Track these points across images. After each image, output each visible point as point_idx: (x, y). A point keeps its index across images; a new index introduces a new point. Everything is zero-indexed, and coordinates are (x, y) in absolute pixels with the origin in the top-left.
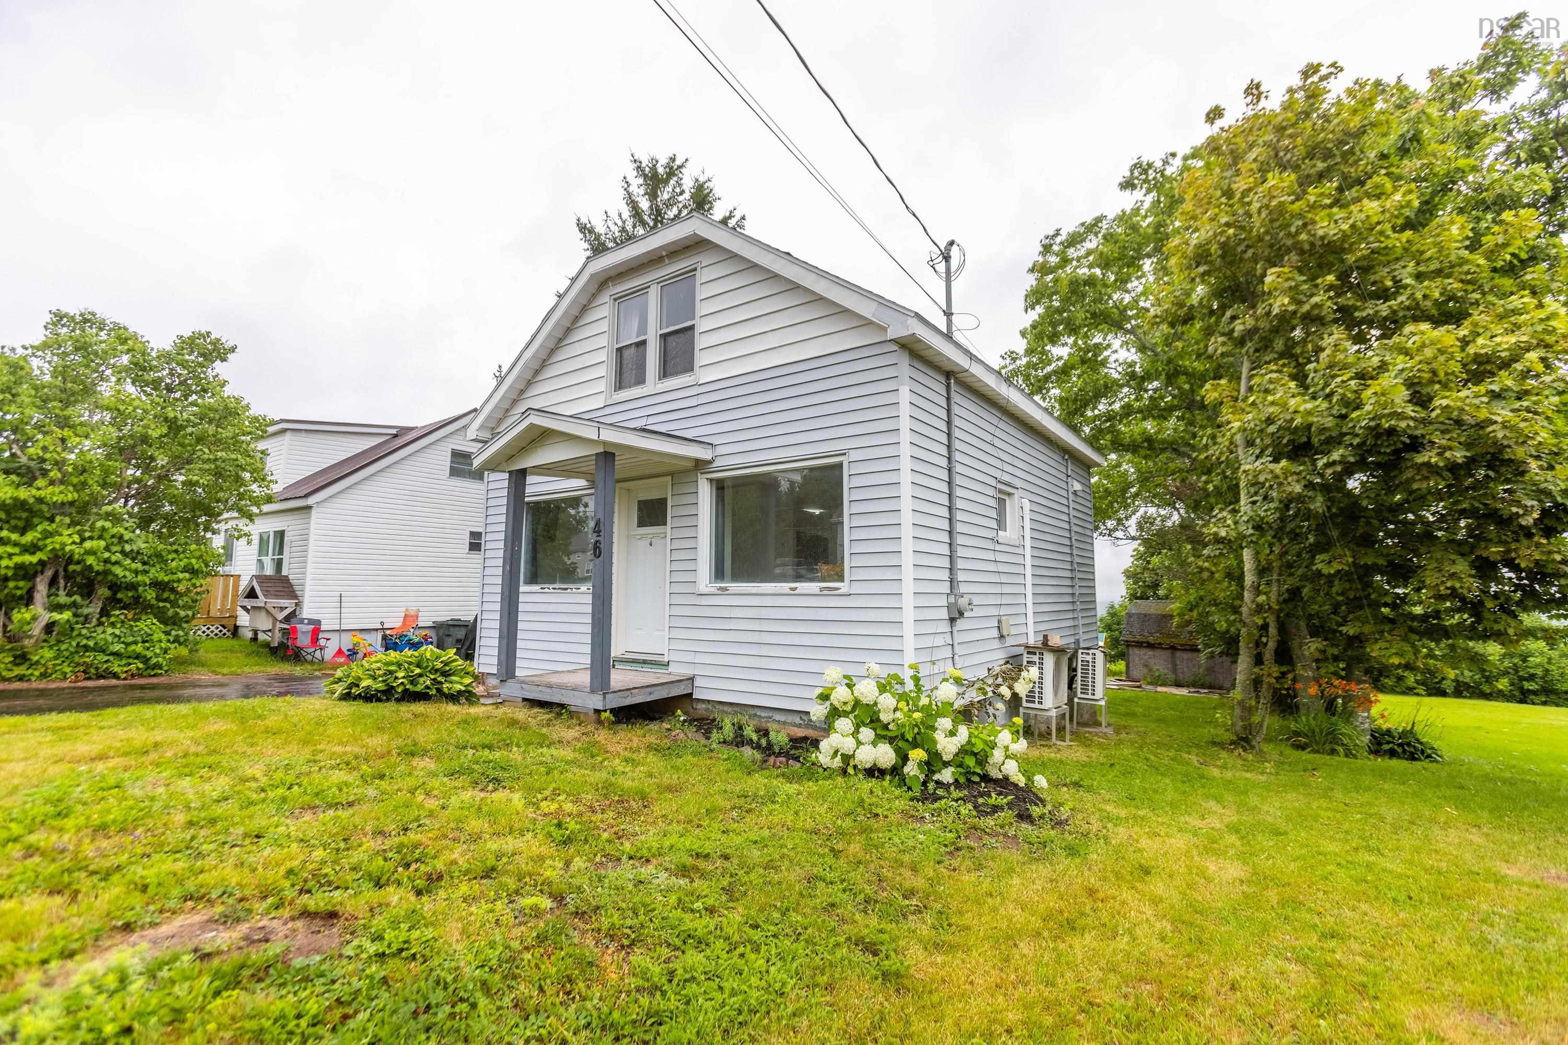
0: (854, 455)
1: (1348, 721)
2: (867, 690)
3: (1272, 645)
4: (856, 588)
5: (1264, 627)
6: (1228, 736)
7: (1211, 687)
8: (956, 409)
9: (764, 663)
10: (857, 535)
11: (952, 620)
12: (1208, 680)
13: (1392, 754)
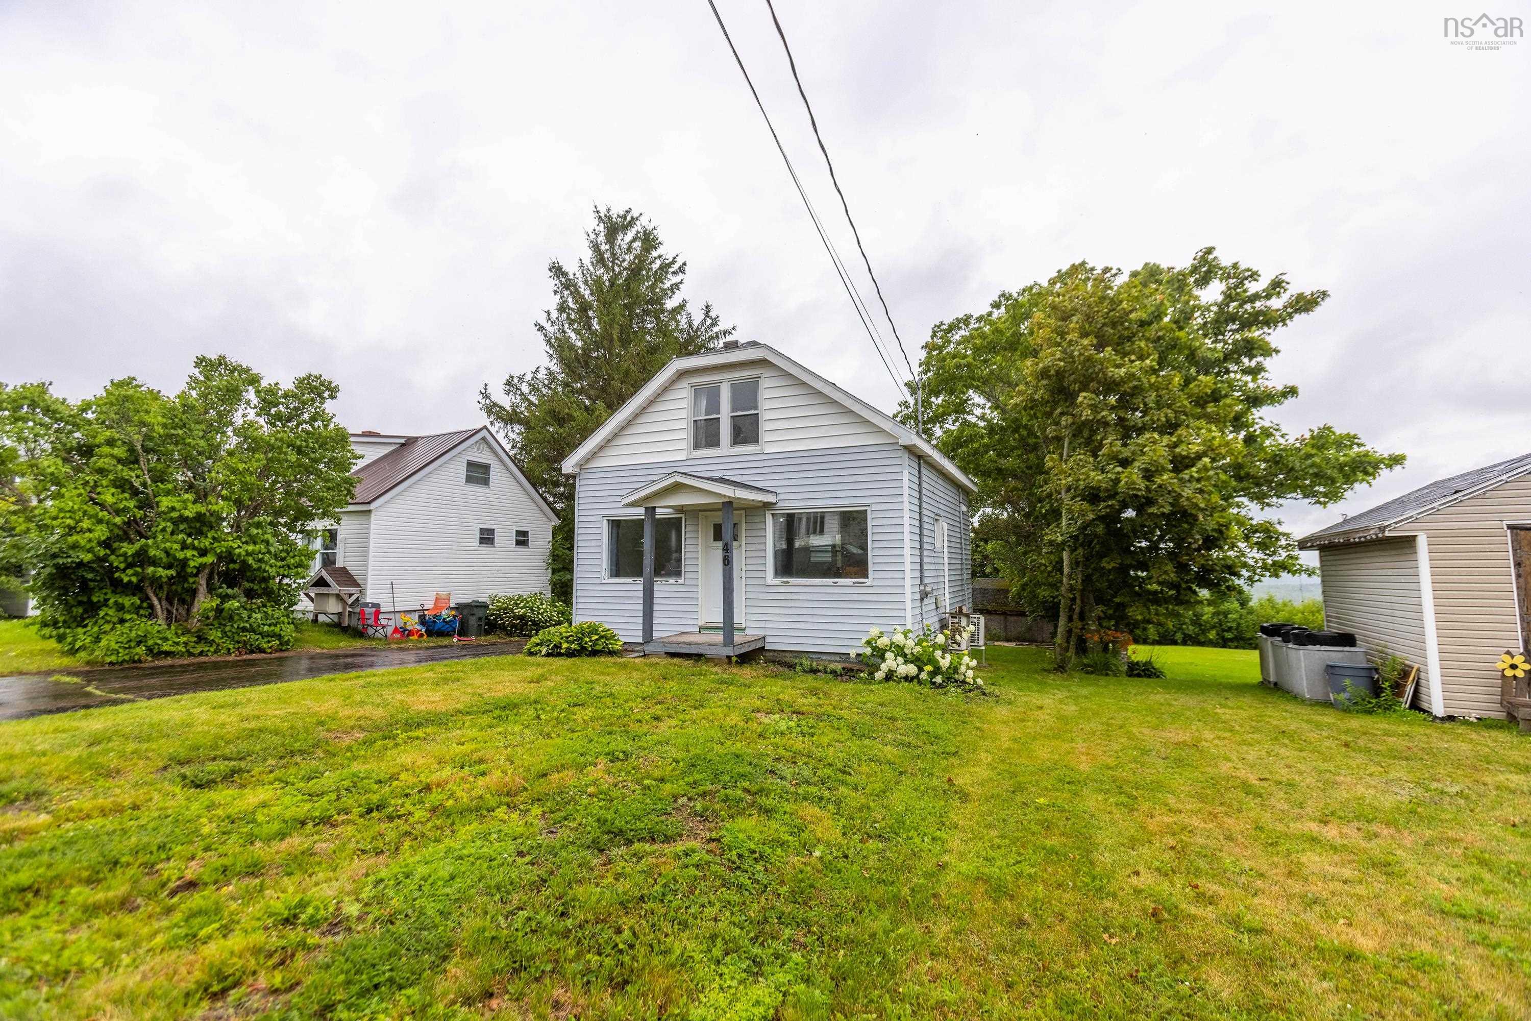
0: (874, 507)
1: (1115, 656)
2: (899, 639)
3: (1077, 610)
4: (876, 583)
5: (1074, 600)
6: (1051, 667)
7: (1031, 641)
8: (924, 478)
9: (816, 626)
10: (877, 552)
11: (922, 599)
12: (1027, 636)
13: (1139, 675)
